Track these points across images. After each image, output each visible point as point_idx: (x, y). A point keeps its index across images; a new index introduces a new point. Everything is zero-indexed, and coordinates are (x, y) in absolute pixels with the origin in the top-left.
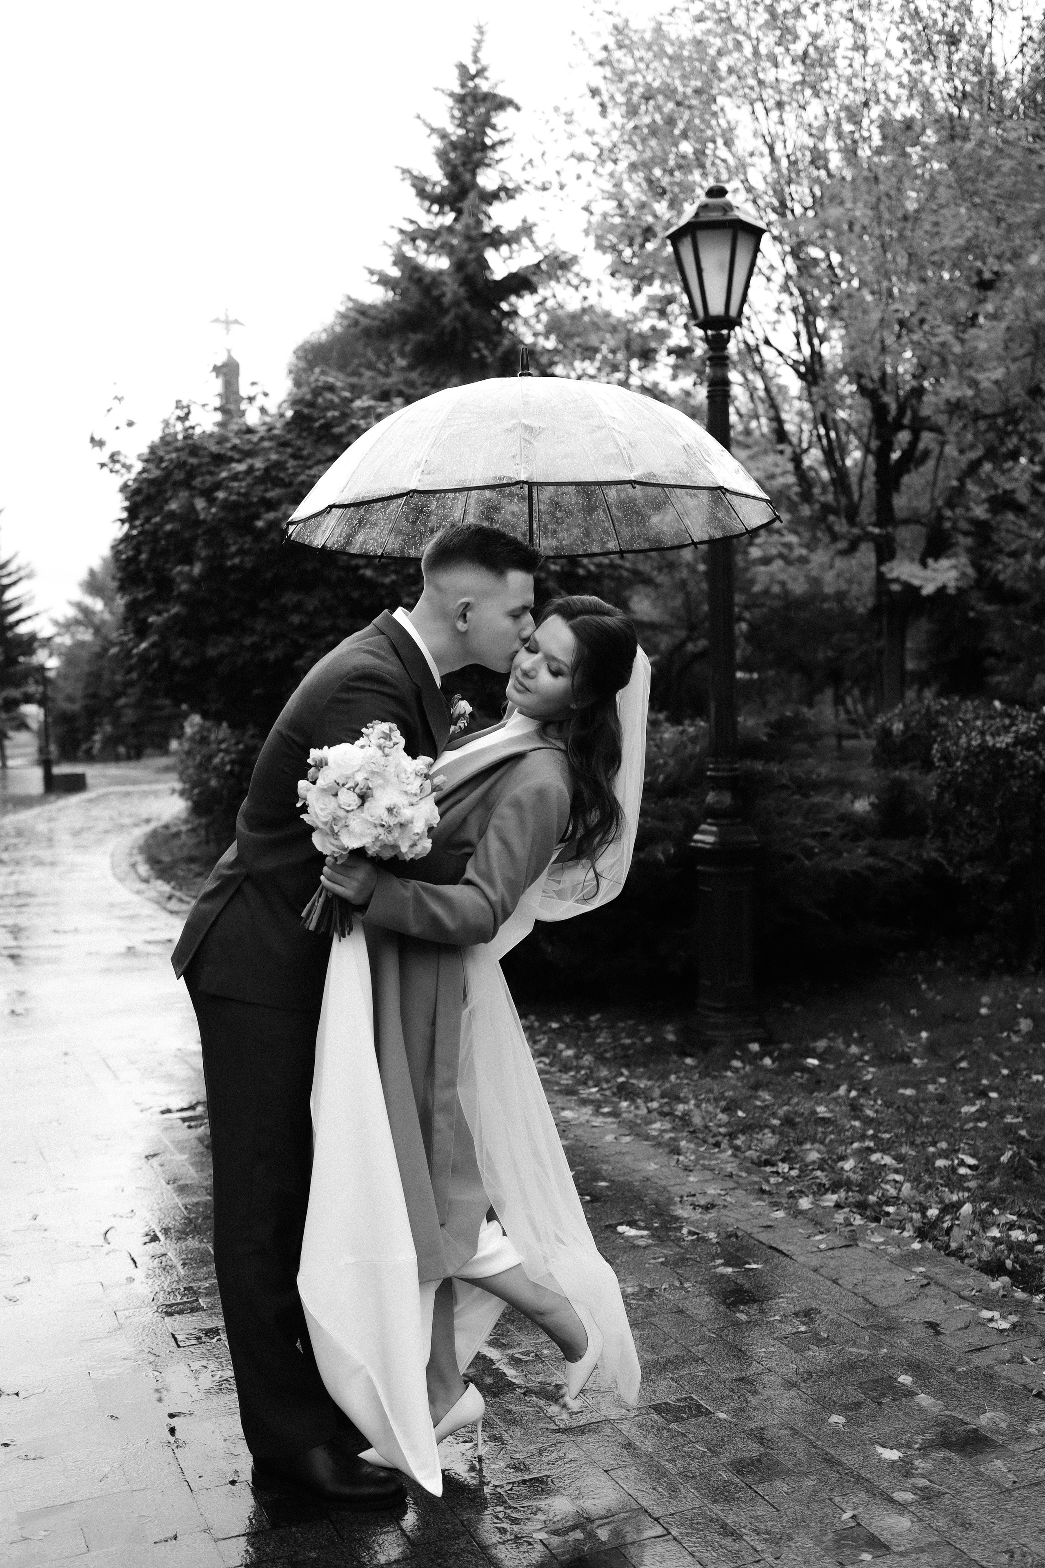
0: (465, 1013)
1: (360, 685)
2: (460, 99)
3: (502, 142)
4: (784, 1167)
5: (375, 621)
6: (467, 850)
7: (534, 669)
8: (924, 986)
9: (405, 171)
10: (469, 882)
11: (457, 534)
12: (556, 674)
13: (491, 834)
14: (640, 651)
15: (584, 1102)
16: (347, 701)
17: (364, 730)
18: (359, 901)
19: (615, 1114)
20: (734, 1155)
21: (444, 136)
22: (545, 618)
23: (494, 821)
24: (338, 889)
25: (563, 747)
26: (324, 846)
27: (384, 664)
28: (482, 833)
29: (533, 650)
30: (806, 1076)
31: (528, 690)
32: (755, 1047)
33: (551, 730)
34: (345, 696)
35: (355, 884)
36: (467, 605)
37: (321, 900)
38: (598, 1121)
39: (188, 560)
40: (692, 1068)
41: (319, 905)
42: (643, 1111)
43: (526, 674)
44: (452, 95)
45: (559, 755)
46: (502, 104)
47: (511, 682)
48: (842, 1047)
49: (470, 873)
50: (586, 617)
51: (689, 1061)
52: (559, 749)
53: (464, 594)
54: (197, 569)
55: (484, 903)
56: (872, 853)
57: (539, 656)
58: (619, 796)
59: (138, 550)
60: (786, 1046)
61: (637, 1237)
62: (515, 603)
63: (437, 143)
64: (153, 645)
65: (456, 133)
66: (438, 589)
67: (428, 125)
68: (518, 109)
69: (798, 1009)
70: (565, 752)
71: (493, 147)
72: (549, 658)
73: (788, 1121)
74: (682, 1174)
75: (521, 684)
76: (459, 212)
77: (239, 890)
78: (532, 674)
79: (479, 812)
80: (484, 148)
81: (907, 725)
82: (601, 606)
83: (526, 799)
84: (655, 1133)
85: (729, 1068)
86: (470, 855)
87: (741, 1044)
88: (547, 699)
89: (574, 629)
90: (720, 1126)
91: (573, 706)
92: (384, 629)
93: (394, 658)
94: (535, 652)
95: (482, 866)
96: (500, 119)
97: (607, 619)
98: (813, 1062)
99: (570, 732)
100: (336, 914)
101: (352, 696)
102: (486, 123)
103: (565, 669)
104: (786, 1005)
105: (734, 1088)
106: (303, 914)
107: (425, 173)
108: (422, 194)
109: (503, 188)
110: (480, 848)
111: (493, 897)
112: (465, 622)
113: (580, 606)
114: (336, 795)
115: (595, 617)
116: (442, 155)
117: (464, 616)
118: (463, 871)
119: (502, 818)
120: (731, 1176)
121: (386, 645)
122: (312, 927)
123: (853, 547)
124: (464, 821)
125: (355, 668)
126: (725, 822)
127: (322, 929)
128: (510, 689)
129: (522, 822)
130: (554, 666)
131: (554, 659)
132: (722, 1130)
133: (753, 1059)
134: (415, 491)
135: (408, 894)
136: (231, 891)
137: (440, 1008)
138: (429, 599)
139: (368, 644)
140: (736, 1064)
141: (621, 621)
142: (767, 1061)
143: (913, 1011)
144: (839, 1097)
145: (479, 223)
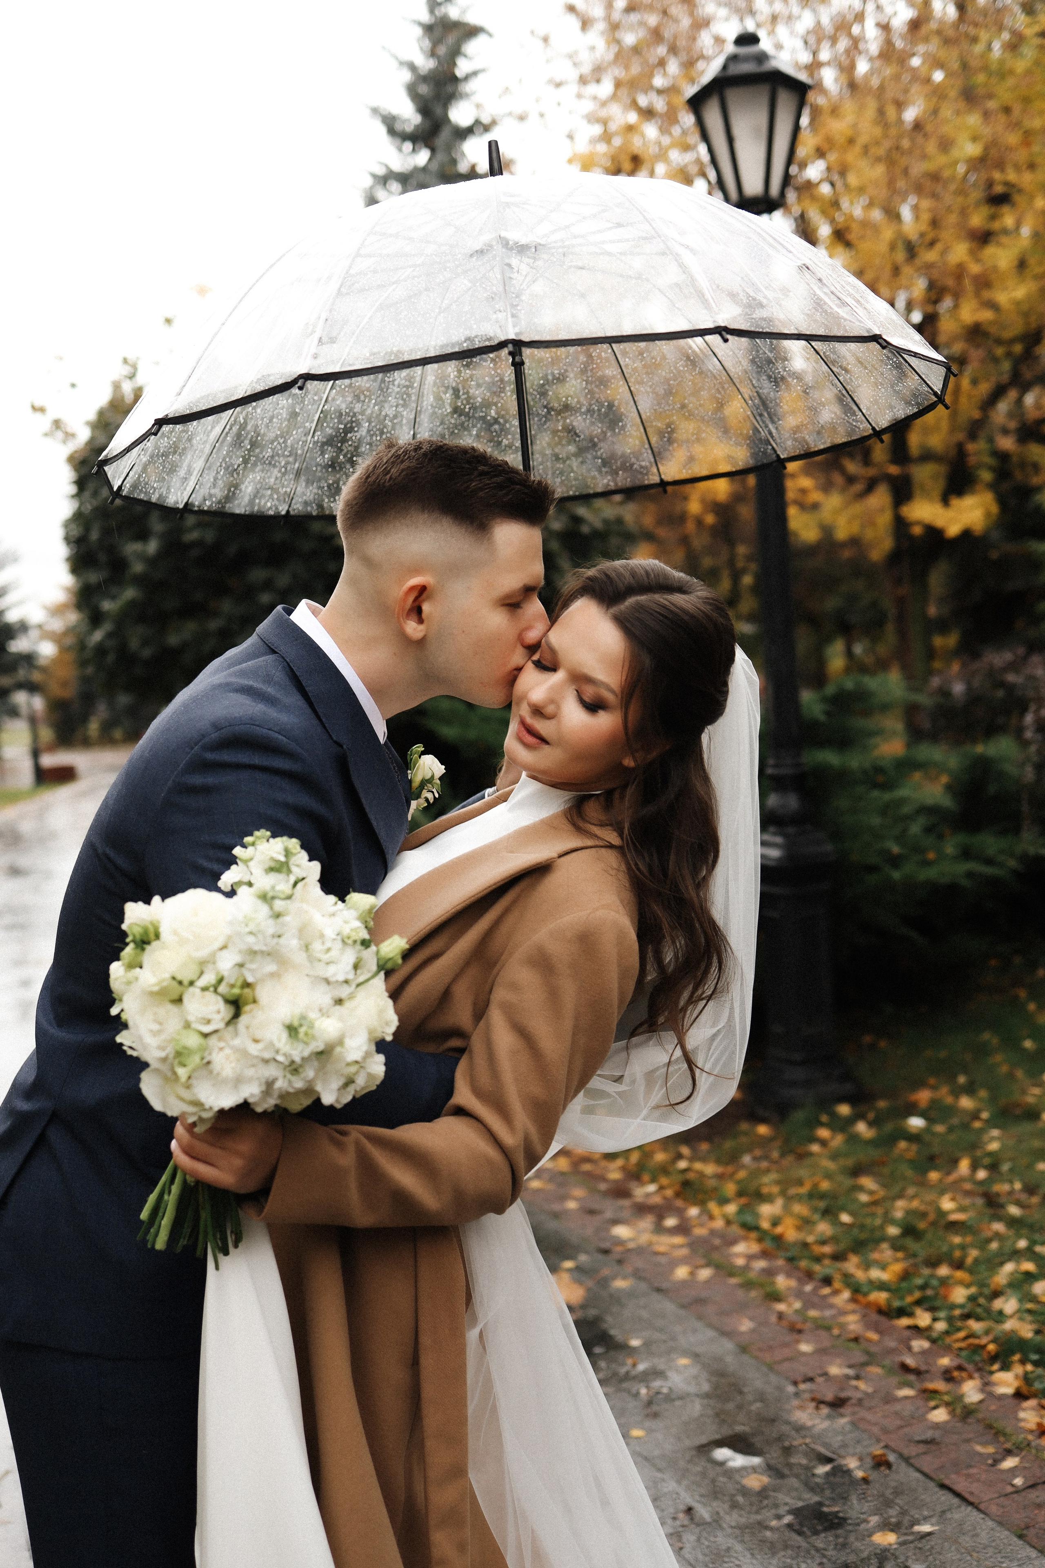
0: (472, 1335)
1: (226, 756)
2: (429, 29)
3: (475, 73)
4: (923, 1319)
5: (260, 628)
6: (455, 1043)
7: (552, 701)
8: (1032, 1007)
9: (375, 111)
10: (460, 1112)
11: (398, 458)
12: (593, 706)
13: (496, 1017)
14: (740, 654)
15: (642, 1209)
16: (206, 790)
17: (237, 851)
18: (251, 1186)
19: (683, 1229)
20: (853, 1300)
21: (412, 67)
22: (566, 605)
23: (500, 994)
24: (205, 1171)
25: (613, 838)
26: (164, 1101)
27: (273, 713)
28: (480, 1012)
29: (548, 666)
30: (914, 1147)
31: (544, 740)
32: (844, 1110)
33: (593, 810)
34: (197, 780)
35: (238, 1162)
36: (422, 591)
37: (175, 1189)
38: (665, 1243)
39: (143, 536)
40: (769, 1140)
41: (171, 1200)
42: (719, 1224)
43: (538, 711)
44: (420, 24)
45: (612, 858)
46: (472, 32)
47: (513, 727)
48: (949, 1100)
49: (463, 1095)
50: (642, 598)
51: (763, 1130)
52: (611, 846)
53: (416, 570)
54: (152, 547)
55: (492, 1152)
56: (966, 854)
57: (559, 676)
58: (717, 913)
59: (87, 529)
60: (882, 1104)
61: (743, 1469)
62: (511, 582)
63: (406, 76)
64: (109, 635)
65: (426, 64)
66: (368, 562)
67: (397, 58)
68: (490, 35)
69: (883, 1044)
70: (619, 849)
71: (467, 78)
72: (579, 679)
73: (910, 1231)
74: (789, 1338)
75: (531, 731)
76: (433, 150)
77: (41, 1141)
78: (550, 709)
79: (473, 972)
80: (455, 80)
81: (969, 683)
82: (666, 576)
83: (560, 951)
84: (740, 1262)
85: (814, 1139)
86: (461, 1051)
87: (826, 1103)
88: (579, 755)
89: (621, 622)
90: (823, 1243)
91: (628, 762)
92: (276, 642)
93: (294, 699)
94: (552, 668)
95: (484, 1079)
96: (472, 47)
97: (678, 599)
98: (916, 1122)
99: (626, 809)
100: (205, 1215)
101: (210, 780)
102: (456, 52)
103: (610, 697)
104: (867, 1039)
105: (828, 1176)
106: (144, 1215)
107: (395, 111)
108: (392, 131)
109: (477, 122)
110: (477, 1042)
111: (508, 1139)
112: (421, 621)
113: (628, 579)
114: (179, 1001)
115: (657, 597)
116: (412, 90)
117: (417, 611)
118: (450, 1091)
119: (514, 987)
120: (856, 1340)
121: (279, 675)
122: (160, 1244)
123: (871, 486)
124: (446, 996)
125: (216, 726)
126: (791, 830)
127: (183, 1242)
128: (511, 743)
129: (553, 995)
130: (589, 692)
131: (588, 680)
132: (827, 1249)
133: (842, 1125)
134: (308, 377)
135: (347, 1160)
136: (26, 1145)
137: (426, 1340)
138: (353, 582)
139: (243, 674)
140: (824, 1133)
141: (706, 601)
142: (861, 1127)
143: (1028, 1044)
144: (962, 1180)
145: (454, 162)
